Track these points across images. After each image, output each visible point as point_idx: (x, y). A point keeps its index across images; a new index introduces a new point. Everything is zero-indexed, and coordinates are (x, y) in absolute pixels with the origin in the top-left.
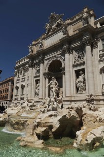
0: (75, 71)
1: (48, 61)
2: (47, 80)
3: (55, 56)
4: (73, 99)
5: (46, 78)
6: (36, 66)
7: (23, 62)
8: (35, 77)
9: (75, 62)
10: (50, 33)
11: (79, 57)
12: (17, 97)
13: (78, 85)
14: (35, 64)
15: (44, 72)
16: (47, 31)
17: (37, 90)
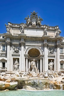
0: (49, 59)
5: (26, 59)
9: (49, 54)
10: (30, 27)
13: (50, 67)
15: (25, 53)
16: (28, 22)
17: (16, 66)
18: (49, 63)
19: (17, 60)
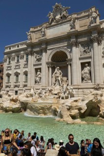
0: (81, 63)
1: (51, 51)
2: (50, 69)
3: (59, 47)
4: (80, 87)
5: (48, 67)
6: (35, 54)
7: (16, 48)
8: (34, 65)
9: (81, 55)
10: (53, 24)
11: (84, 51)
12: (9, 84)
13: (84, 75)
14: (34, 52)
15: (47, 61)
16: (50, 20)
17: (37, 79)
18: (82, 69)
19: (39, 70)
